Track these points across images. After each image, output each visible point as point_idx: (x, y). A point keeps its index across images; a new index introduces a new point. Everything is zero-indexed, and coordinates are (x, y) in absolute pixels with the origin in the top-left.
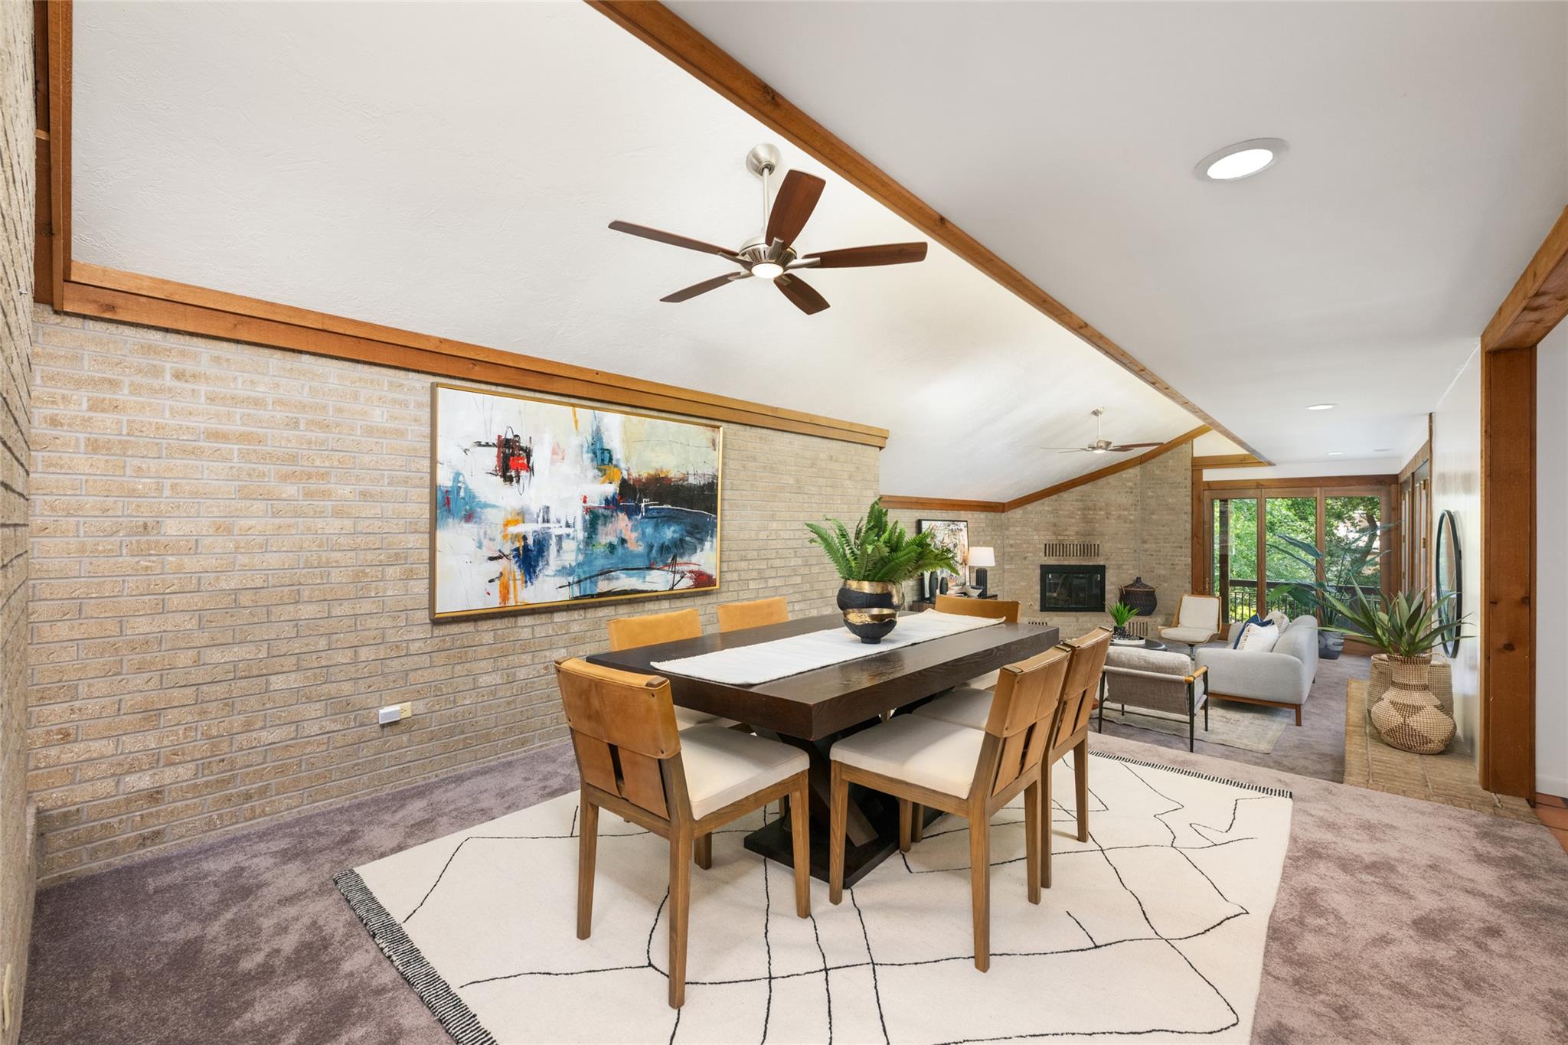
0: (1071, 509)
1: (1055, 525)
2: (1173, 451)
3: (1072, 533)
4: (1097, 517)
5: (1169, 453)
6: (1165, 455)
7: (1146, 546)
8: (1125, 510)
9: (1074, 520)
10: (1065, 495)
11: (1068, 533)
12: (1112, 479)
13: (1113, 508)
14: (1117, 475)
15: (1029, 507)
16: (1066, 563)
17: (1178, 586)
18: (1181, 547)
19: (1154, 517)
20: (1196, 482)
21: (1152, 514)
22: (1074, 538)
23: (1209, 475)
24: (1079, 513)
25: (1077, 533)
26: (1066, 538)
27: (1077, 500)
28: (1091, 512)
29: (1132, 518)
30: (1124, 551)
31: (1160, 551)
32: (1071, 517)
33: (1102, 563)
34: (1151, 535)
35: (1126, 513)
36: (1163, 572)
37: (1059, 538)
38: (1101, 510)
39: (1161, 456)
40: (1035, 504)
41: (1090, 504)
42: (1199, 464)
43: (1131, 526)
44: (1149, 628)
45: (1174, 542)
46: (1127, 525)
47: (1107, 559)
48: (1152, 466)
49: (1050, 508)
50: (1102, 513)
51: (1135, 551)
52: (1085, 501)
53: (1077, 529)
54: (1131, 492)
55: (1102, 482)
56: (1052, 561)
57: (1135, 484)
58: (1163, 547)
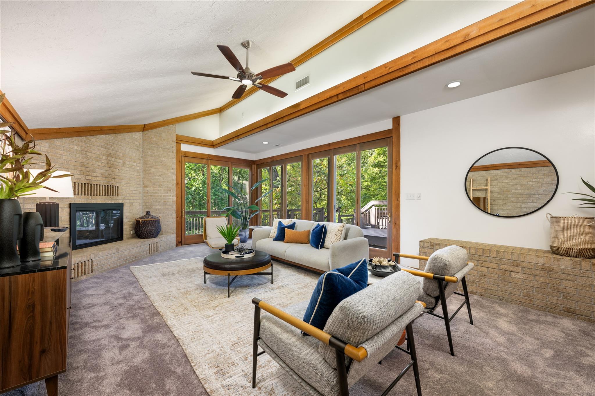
0: (98, 152)
1: (83, 165)
2: (165, 127)
3: (99, 175)
4: (117, 164)
5: (163, 128)
6: (160, 129)
7: (147, 189)
8: (134, 162)
9: (100, 164)
10: (93, 139)
11: (95, 174)
12: (127, 136)
13: (127, 159)
14: (130, 134)
15: (58, 142)
16: (94, 201)
17: (168, 216)
18: (170, 190)
19: (153, 169)
20: (178, 150)
21: (151, 167)
22: (100, 179)
23: (185, 148)
24: (104, 158)
25: (103, 175)
26: (93, 178)
27: (102, 146)
28: (113, 159)
29: (138, 168)
30: (134, 192)
31: (157, 193)
32: (97, 161)
33: (120, 202)
34: (151, 182)
35: (135, 164)
36: (158, 207)
37: (88, 178)
38: (120, 159)
39: (158, 129)
40: (65, 140)
41: (112, 152)
42: (180, 140)
43: (138, 174)
44: (159, 246)
45: (166, 187)
46: (136, 174)
47: (124, 199)
48: (151, 134)
49: (79, 148)
50: (121, 161)
51: (140, 193)
52: (108, 149)
53: (102, 172)
54: (138, 150)
55: (121, 136)
56: (82, 200)
57: (140, 144)
58: (159, 190)
